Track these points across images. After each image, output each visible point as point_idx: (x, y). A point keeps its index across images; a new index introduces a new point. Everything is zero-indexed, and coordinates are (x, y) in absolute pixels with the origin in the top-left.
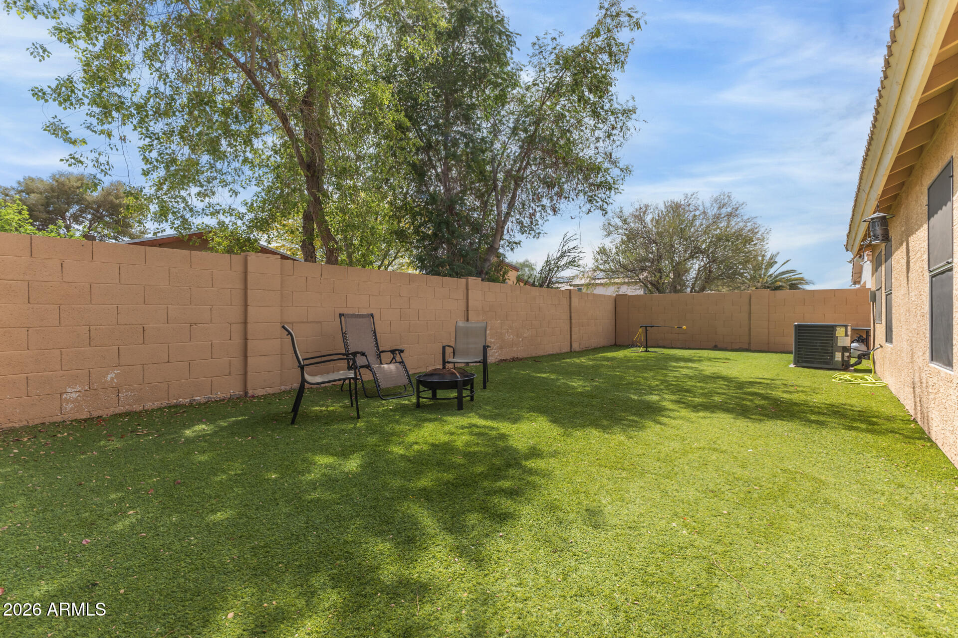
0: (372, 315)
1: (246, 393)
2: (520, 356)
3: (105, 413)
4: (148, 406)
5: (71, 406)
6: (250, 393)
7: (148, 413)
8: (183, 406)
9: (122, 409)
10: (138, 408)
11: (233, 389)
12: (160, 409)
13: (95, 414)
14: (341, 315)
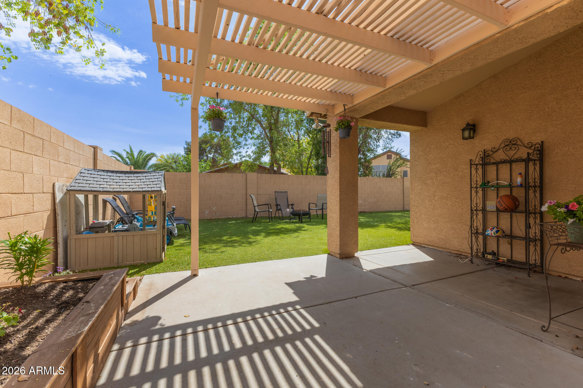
0: (287, 192)
1: (247, 216)
2: (366, 210)
3: (213, 218)
4: (222, 217)
5: (206, 215)
6: (248, 216)
7: (222, 219)
8: (230, 218)
9: (217, 218)
10: (220, 218)
11: (243, 215)
12: (225, 218)
13: (211, 218)
14: (275, 192)
